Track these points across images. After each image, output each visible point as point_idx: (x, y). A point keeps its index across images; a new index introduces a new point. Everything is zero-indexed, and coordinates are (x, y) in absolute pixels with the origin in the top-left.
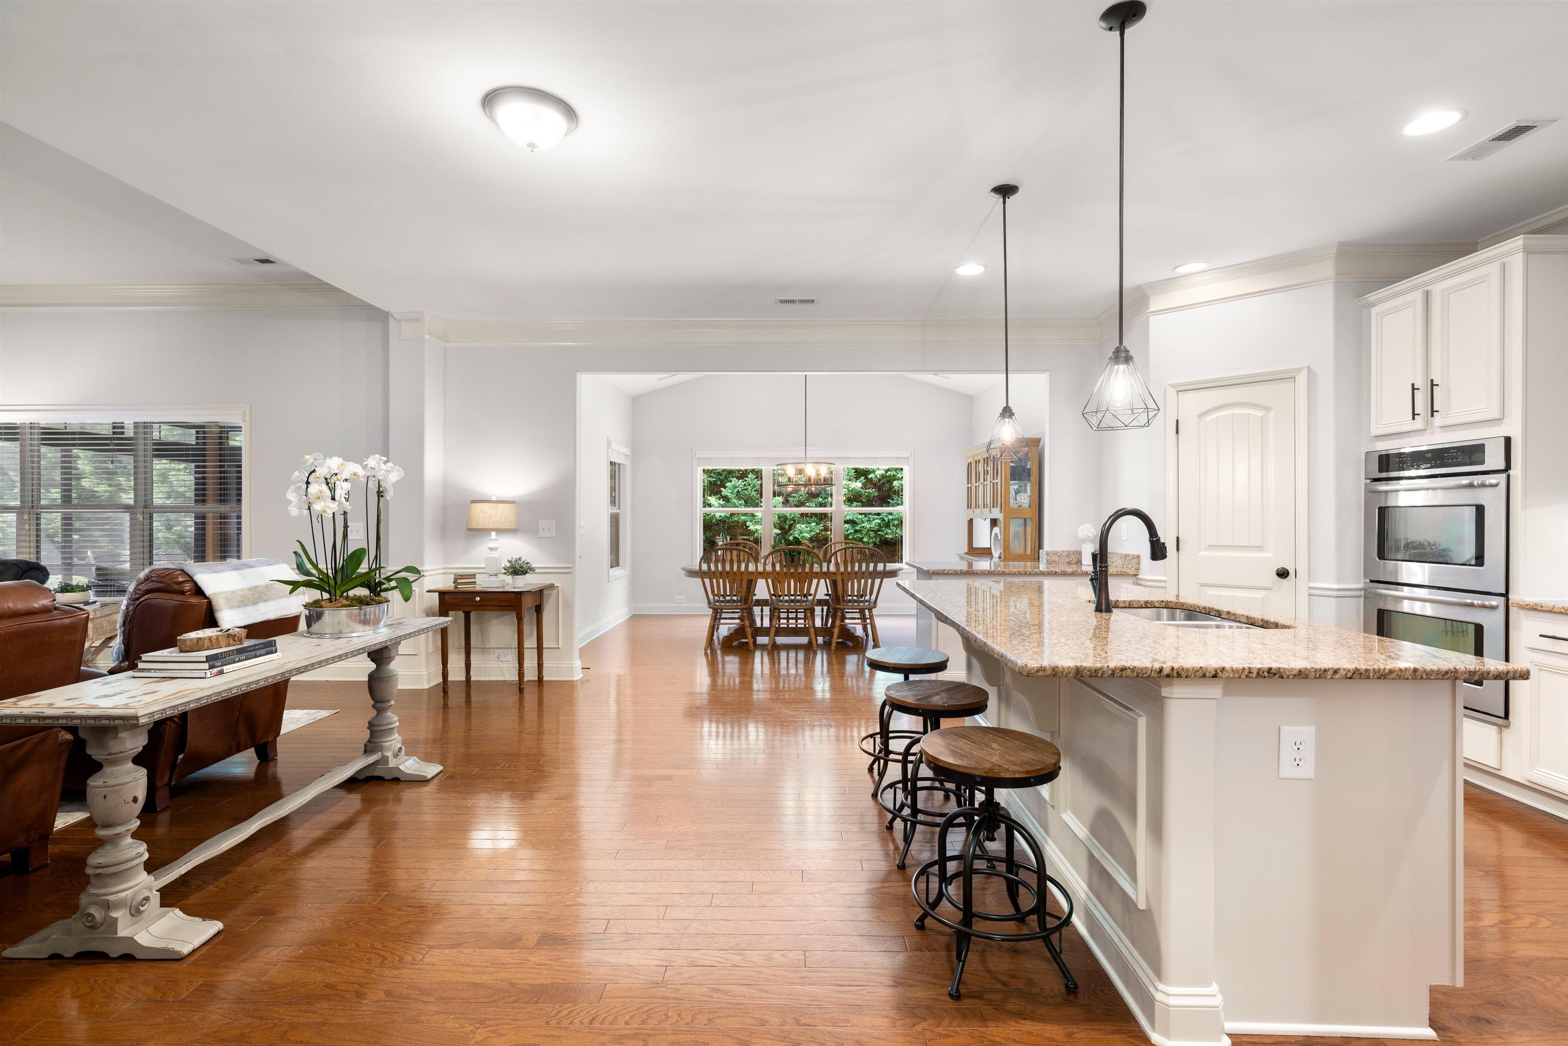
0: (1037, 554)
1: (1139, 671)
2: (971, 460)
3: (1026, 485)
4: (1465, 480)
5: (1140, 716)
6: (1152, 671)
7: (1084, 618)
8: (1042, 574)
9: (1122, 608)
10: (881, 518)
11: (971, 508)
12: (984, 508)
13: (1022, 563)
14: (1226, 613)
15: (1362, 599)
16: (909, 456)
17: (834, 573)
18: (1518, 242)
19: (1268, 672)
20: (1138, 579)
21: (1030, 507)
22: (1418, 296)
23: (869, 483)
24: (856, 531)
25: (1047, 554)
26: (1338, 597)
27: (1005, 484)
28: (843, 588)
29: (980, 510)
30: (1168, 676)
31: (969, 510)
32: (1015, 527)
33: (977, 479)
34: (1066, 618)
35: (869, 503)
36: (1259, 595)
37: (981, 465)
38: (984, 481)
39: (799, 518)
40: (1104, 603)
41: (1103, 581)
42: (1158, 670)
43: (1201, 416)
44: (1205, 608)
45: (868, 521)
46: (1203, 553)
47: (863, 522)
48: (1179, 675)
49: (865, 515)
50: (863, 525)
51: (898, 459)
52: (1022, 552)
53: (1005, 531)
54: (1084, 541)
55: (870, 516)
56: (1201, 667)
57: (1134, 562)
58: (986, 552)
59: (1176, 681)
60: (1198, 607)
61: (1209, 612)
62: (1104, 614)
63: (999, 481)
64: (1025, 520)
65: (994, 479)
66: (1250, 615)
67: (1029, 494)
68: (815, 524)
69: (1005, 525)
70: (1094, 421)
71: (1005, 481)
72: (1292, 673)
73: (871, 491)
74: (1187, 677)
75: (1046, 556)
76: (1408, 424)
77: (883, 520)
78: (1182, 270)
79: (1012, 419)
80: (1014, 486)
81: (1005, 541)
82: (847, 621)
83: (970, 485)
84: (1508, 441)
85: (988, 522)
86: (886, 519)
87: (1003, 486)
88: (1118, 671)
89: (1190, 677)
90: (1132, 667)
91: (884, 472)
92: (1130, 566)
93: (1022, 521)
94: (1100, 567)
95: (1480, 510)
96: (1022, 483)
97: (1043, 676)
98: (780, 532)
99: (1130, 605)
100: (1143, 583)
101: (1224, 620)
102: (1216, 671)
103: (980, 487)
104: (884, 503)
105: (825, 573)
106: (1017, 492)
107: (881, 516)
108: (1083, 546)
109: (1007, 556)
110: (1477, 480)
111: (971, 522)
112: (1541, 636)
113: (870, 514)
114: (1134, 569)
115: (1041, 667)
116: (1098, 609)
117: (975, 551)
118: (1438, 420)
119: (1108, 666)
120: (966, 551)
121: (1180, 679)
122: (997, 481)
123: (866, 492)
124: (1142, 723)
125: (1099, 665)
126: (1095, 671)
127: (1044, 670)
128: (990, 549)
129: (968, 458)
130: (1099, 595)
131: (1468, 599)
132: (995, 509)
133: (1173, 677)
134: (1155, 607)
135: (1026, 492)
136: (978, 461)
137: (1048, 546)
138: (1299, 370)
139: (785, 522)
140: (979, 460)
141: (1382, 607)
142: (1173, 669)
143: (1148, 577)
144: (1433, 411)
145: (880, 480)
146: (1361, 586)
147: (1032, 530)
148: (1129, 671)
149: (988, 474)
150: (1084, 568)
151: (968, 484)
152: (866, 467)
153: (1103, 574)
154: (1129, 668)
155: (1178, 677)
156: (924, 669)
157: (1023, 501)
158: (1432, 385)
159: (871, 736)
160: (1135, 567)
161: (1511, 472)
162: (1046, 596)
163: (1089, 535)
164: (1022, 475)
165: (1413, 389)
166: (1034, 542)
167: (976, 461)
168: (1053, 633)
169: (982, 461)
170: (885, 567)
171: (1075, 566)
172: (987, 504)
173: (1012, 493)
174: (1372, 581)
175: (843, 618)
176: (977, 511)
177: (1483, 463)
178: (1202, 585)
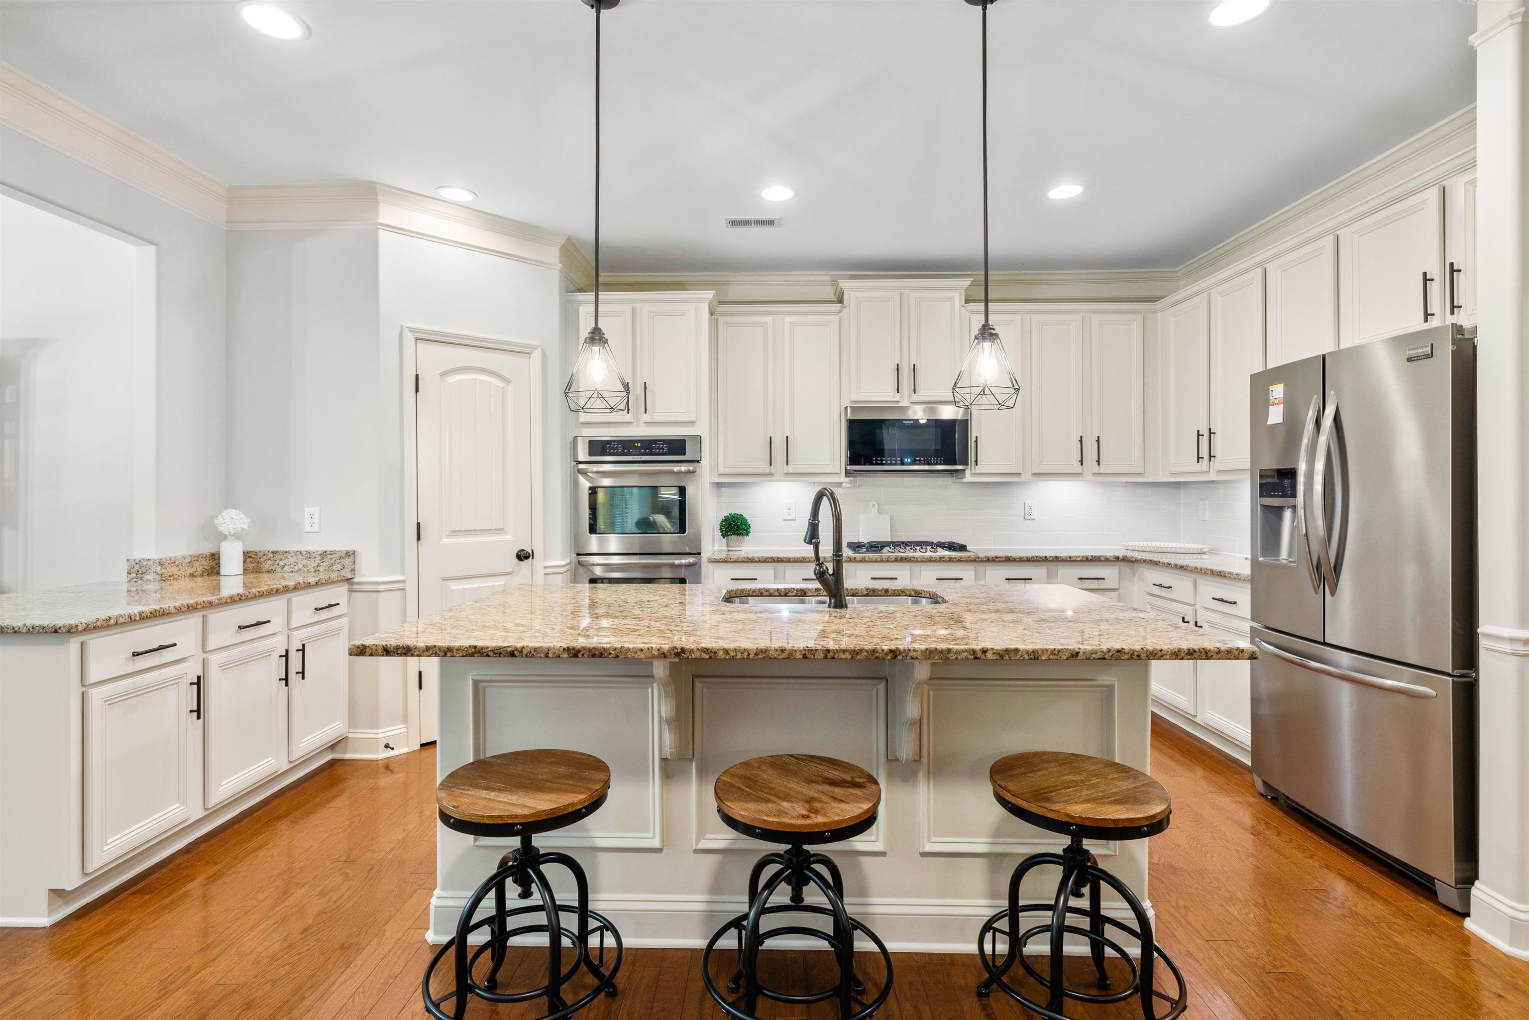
18: (709, 295)
22: (627, 309)
36: (500, 582)
43: (443, 375)
46: (445, 541)
54: (226, 537)
84: (700, 438)
95: (682, 490)
108: (225, 544)
110: (679, 467)
118: (649, 416)
138: (535, 348)
144: (644, 409)
146: (570, 560)
158: (646, 387)
161: (703, 461)
174: (580, 555)
177: (684, 454)
178: (445, 580)
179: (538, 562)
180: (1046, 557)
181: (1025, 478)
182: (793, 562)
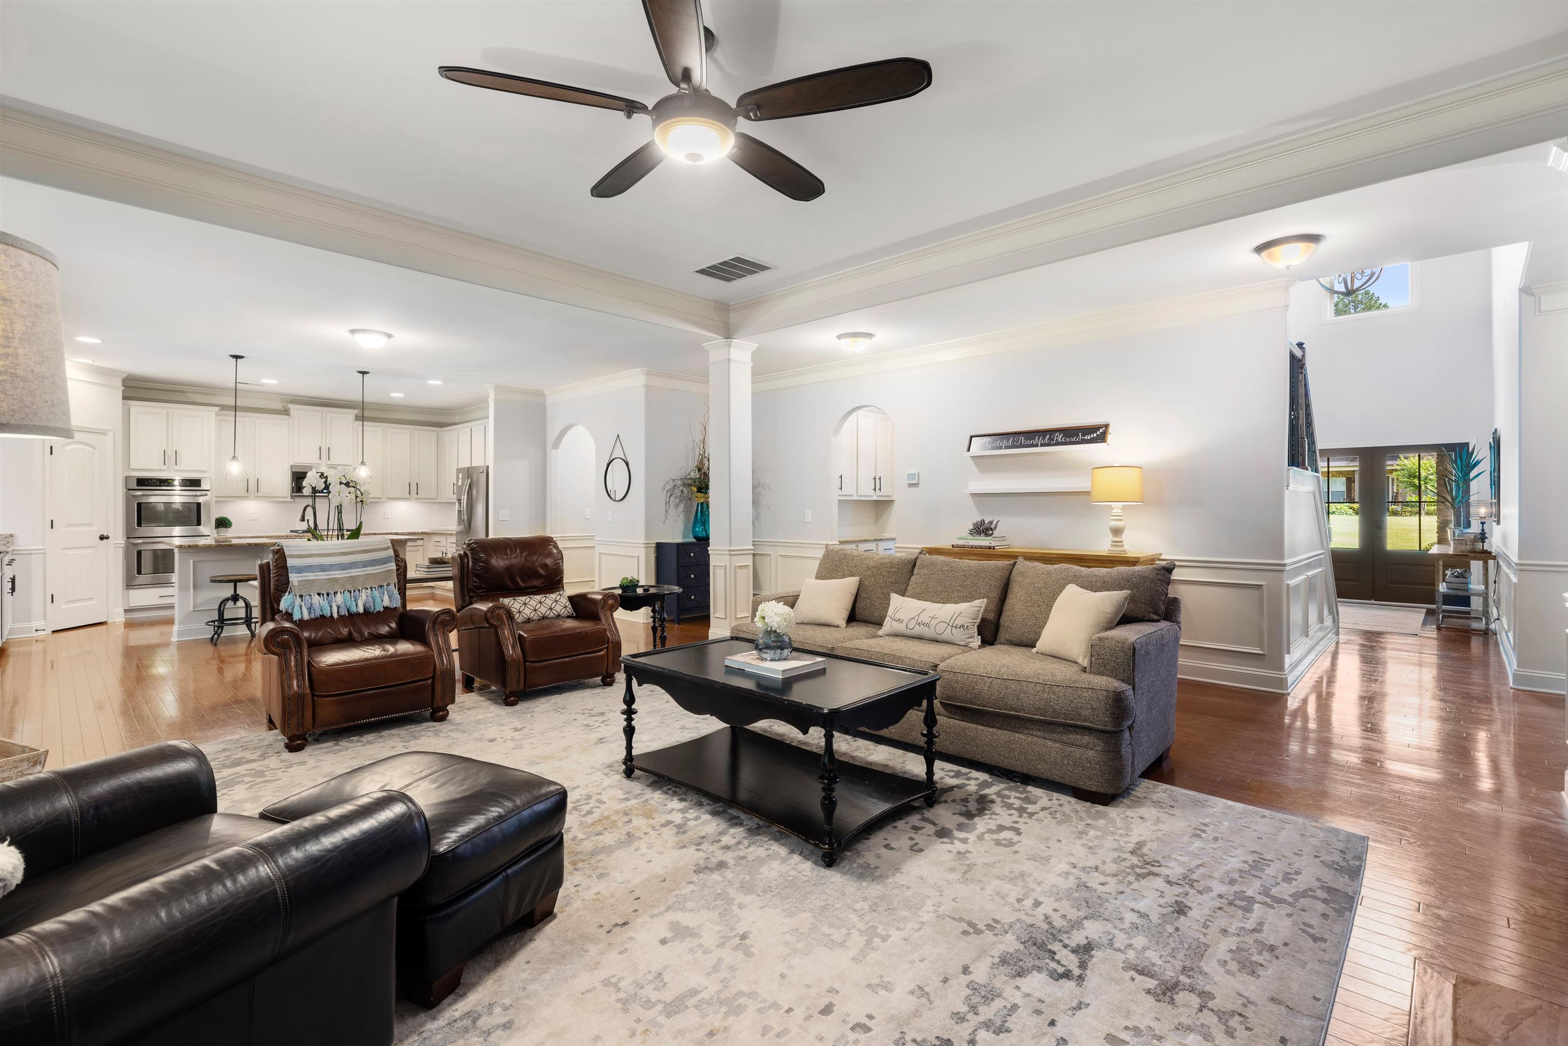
22: (164, 411)
36: (90, 551)
43: (63, 446)
46: (65, 529)
118: (175, 467)
138: (110, 431)
144: (176, 463)
158: (176, 452)
165: (164, 452)
177: (200, 486)
178: (64, 549)
179: (110, 541)
181: (384, 499)
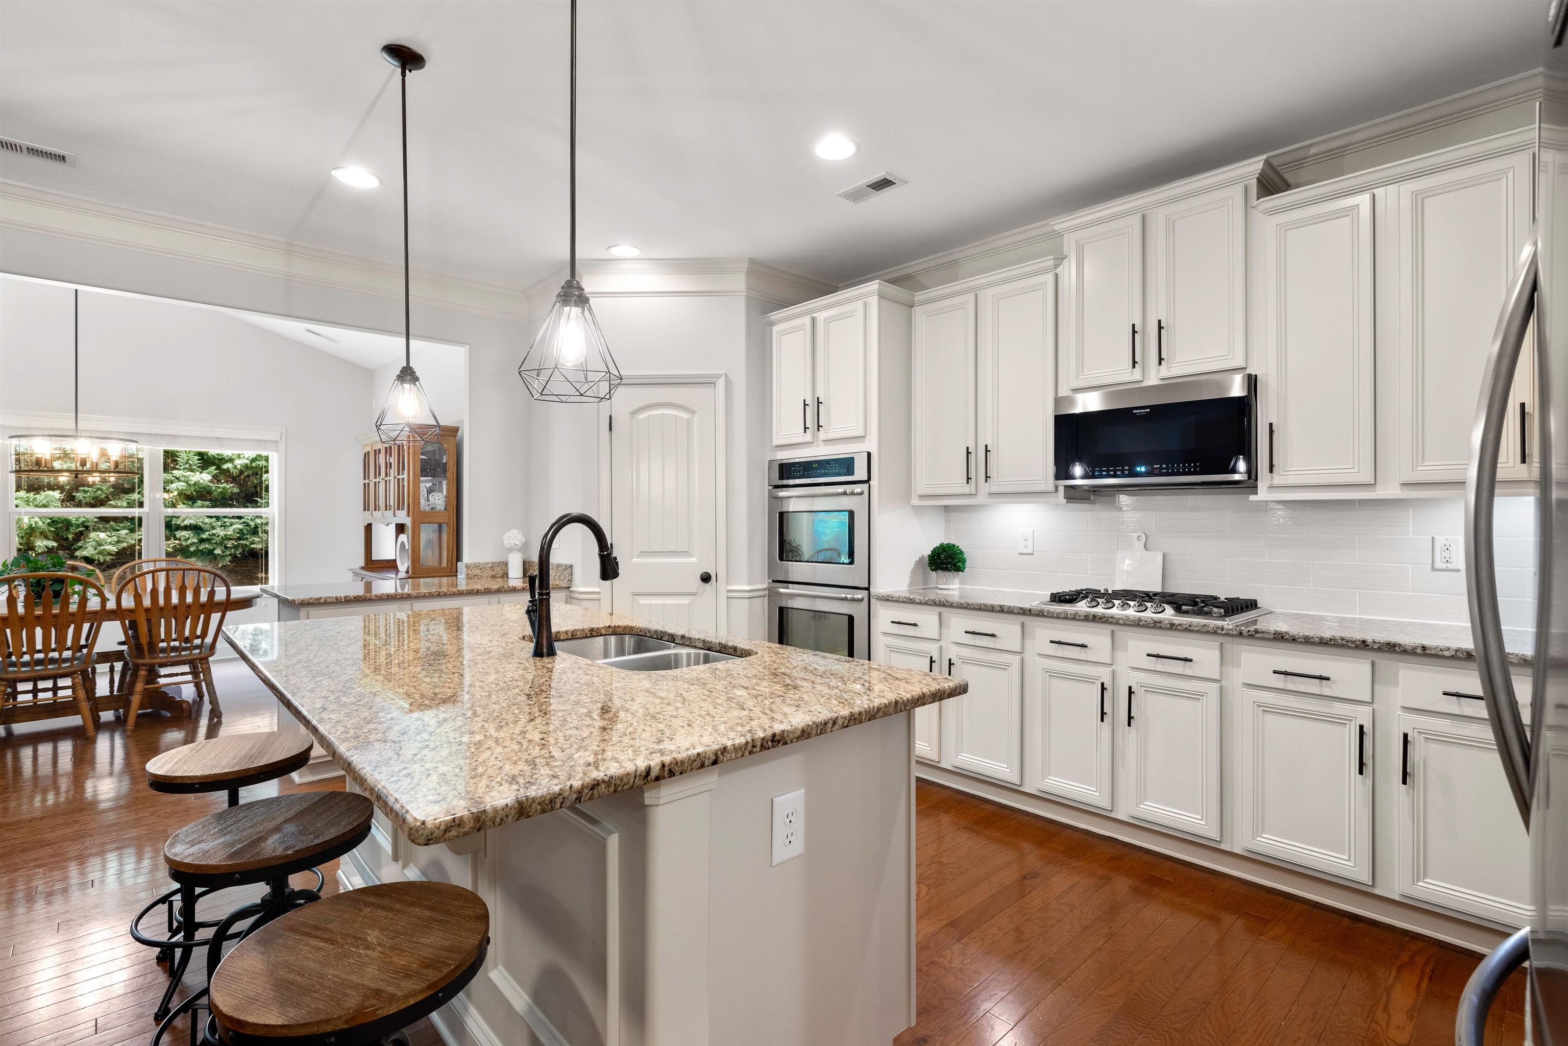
0: (454, 567)
1: (618, 782)
2: (368, 449)
3: (440, 483)
4: (840, 489)
5: (611, 833)
6: (635, 777)
7: (521, 672)
8: (461, 594)
9: (563, 640)
10: (244, 523)
11: (369, 510)
12: (386, 510)
13: (436, 580)
14: (679, 637)
15: (766, 598)
16: (278, 439)
17: (131, 611)
18: (874, 286)
19: (773, 741)
20: (571, 592)
21: (446, 509)
22: (807, 320)
23: (223, 475)
24: (202, 541)
25: (467, 567)
26: (749, 598)
27: (414, 481)
28: (150, 631)
29: (380, 512)
30: (657, 779)
31: (366, 512)
32: (427, 533)
33: (377, 473)
34: (494, 676)
35: (224, 501)
36: (685, 601)
37: (382, 457)
38: (386, 476)
39: (95, 522)
40: (545, 643)
41: (544, 614)
42: (644, 774)
43: (634, 413)
44: (656, 632)
45: (222, 526)
46: (635, 560)
47: (213, 528)
48: (672, 773)
49: (218, 518)
50: (214, 531)
51: (260, 442)
52: (436, 565)
53: (413, 539)
54: (510, 550)
55: (226, 520)
56: (698, 754)
57: (567, 572)
58: (390, 566)
59: (663, 782)
60: (649, 631)
61: (662, 637)
62: (546, 660)
63: (405, 476)
64: (440, 525)
65: (399, 474)
66: (707, 639)
67: (445, 493)
68: (127, 531)
69: (413, 532)
70: (536, 385)
71: (414, 476)
72: (796, 736)
73: (228, 486)
74: (681, 773)
75: (466, 569)
76: (801, 437)
77: (248, 525)
78: (616, 252)
79: (415, 385)
80: (426, 483)
81: (413, 551)
82: (162, 681)
83: (367, 481)
84: (869, 454)
85: (392, 529)
86: (252, 524)
87: (411, 483)
88: (586, 791)
89: (685, 772)
90: (606, 779)
91: (248, 462)
92: (562, 577)
93: (436, 526)
94: (540, 594)
95: (851, 514)
96: (436, 480)
97: (458, 837)
98: (55, 544)
99: (572, 635)
100: (576, 596)
101: (678, 647)
102: (716, 754)
103: (381, 484)
104: (251, 502)
105: (113, 612)
106: (430, 491)
107: (243, 520)
108: (510, 555)
109: (417, 571)
110: (849, 488)
111: (368, 528)
112: (892, 622)
113: (225, 517)
114: (566, 580)
115: (454, 820)
116: (538, 653)
117: (374, 566)
118: (822, 435)
119: (571, 787)
120: (363, 564)
121: (673, 778)
122: (403, 477)
123: (219, 488)
124: (613, 843)
125: (556, 789)
126: (551, 801)
127: (459, 825)
128: (395, 561)
129: (365, 446)
130: (539, 633)
131: (843, 593)
132: (400, 511)
133: (664, 778)
134: (601, 635)
135: (441, 491)
136: (377, 452)
137: (468, 557)
138: (718, 376)
139: (68, 529)
140: (379, 450)
141: (784, 604)
142: (663, 765)
143: (581, 589)
144: (819, 426)
145: (241, 472)
146: (765, 586)
147: (448, 538)
148: (603, 786)
149: (391, 467)
150: (512, 583)
151: (365, 479)
152: (218, 452)
153: (544, 603)
154: (604, 782)
155: (670, 777)
156: (264, 773)
157: (436, 502)
158: (819, 403)
159: (163, 900)
160: (567, 578)
161: (871, 482)
162: (466, 636)
163: (517, 543)
164: (435, 470)
165: (805, 405)
166: (451, 552)
167: (375, 451)
168: (475, 714)
169: (383, 451)
170: (229, 592)
171: (500, 580)
172: (390, 506)
173: (423, 492)
174: (774, 581)
175: (153, 675)
176: (377, 514)
177: (853, 474)
178: (635, 595)
179: (721, 586)
180: (1364, 642)
182: (957, 607)
